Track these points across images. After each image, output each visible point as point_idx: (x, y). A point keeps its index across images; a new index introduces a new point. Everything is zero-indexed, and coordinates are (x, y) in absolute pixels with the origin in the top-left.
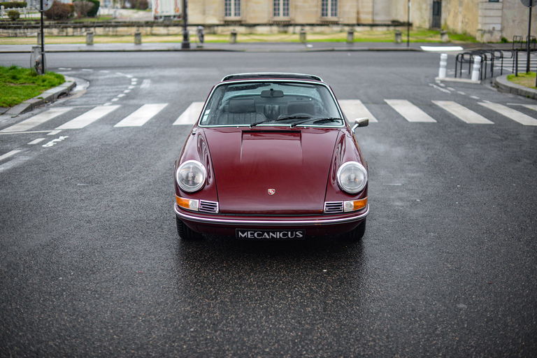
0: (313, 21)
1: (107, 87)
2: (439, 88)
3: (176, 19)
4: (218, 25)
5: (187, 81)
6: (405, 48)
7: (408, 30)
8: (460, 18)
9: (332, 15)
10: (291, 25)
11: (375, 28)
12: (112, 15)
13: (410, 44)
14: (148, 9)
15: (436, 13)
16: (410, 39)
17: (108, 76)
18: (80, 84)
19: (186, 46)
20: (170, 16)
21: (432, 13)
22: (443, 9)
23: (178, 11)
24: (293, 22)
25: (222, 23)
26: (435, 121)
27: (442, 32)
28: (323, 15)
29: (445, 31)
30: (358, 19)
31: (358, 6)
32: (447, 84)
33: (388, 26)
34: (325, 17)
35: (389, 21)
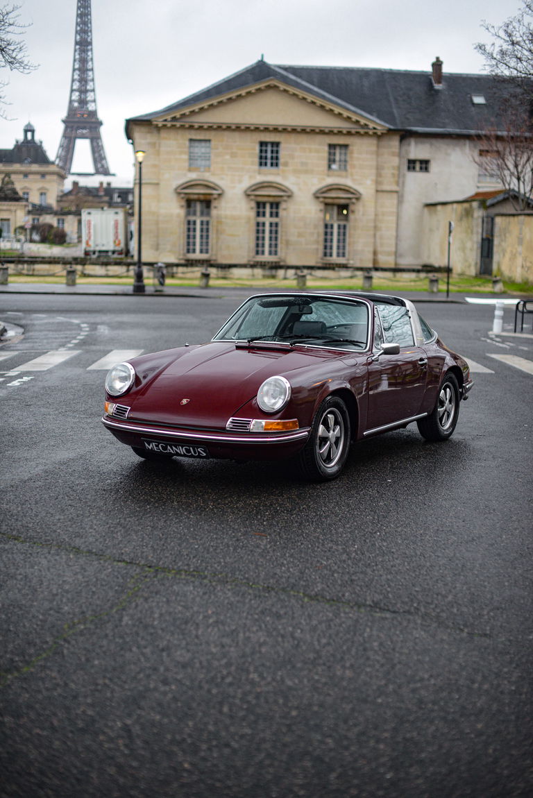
0: (312, 263)
1: (51, 333)
2: (494, 343)
3: (116, 256)
4: (177, 265)
5: (157, 327)
6: (444, 299)
7: (448, 277)
8: (519, 261)
9: (338, 255)
10: (281, 267)
11: (399, 275)
12: (16, 250)
13: (450, 294)
14: (65, 245)
15: (485, 254)
16: (451, 287)
17: (46, 321)
18: (12, 329)
19: (139, 290)
20: (107, 252)
21: (479, 255)
22: (495, 249)
23: (119, 244)
24: (282, 264)
25: (183, 262)
26: (493, 372)
27: (494, 279)
28: (325, 255)
29: (498, 278)
30: (375, 261)
31: (375, 243)
32: (504, 339)
33: (418, 271)
34: (328, 258)
35: (417, 265)
